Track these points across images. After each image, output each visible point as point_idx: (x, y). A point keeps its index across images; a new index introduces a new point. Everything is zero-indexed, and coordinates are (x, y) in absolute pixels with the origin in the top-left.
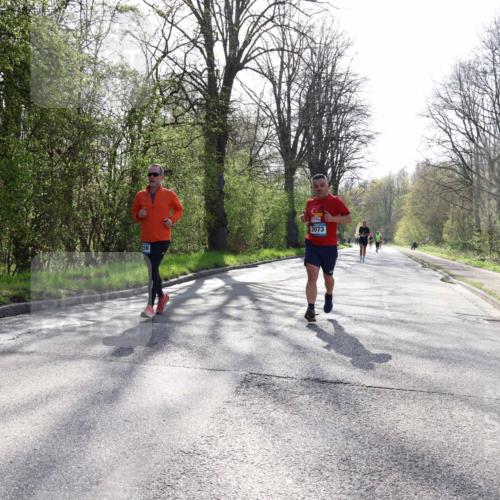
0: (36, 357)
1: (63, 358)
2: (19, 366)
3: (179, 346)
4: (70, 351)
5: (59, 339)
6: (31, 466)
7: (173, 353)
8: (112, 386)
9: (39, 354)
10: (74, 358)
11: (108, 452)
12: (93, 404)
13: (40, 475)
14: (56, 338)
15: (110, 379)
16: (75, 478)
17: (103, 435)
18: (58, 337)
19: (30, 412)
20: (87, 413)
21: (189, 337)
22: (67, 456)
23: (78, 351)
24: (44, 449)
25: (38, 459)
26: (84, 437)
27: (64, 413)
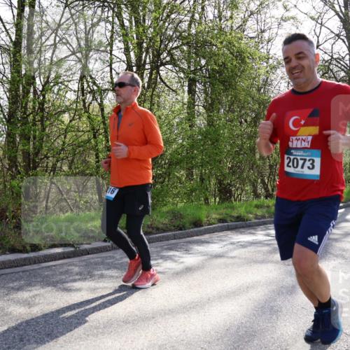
0: (237, 260)
1: (256, 262)
2: (226, 266)
3: (337, 256)
4: (260, 256)
5: (251, 249)
6: (240, 334)
7: (333, 262)
8: (291, 283)
9: (239, 258)
10: (263, 262)
11: (292, 330)
12: (279, 294)
13: (246, 340)
14: (249, 248)
15: (289, 278)
16: (270, 345)
17: (287, 316)
18: (251, 247)
19: (237, 297)
20: (275, 300)
21: (344, 250)
22: (265, 329)
23: (265, 257)
24: (248, 323)
25: (245, 329)
26: (274, 317)
27: (259, 300)
